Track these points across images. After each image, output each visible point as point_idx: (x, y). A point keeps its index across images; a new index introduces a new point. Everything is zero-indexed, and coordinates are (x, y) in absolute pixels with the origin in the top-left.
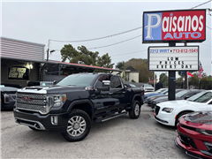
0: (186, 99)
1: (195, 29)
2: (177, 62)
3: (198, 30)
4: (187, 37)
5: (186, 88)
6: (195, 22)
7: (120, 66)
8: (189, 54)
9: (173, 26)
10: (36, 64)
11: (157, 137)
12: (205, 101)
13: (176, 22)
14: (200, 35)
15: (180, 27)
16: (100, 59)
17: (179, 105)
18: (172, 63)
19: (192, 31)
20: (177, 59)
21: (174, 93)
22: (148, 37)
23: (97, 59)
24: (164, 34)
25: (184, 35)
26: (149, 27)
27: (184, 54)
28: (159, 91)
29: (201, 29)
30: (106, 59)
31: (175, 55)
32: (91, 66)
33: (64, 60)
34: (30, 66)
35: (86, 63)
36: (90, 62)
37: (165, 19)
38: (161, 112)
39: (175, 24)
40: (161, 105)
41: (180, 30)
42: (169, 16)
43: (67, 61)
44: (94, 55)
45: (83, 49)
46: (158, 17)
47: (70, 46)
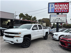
0: (62, 31)
1: (65, 9)
2: (59, 20)
3: (66, 9)
4: (63, 11)
5: (62, 28)
6: (65, 6)
7: (39, 21)
8: (63, 17)
9: (58, 8)
10: (12, 20)
11: (53, 43)
12: (68, 32)
13: (59, 6)
14: (67, 11)
15: (61, 8)
16: (32, 18)
17: (60, 34)
18: (58, 20)
19: (64, 9)
20: (59, 19)
21: (58, 30)
22: (50, 11)
23: (31, 18)
24: (55, 10)
25: (62, 11)
26: (50, 8)
27: (62, 17)
28: (53, 29)
29: (67, 9)
30: (35, 18)
31: (59, 17)
32: (30, 21)
33: (20, 19)
34: (9, 21)
35: (28, 20)
36: (29, 19)
37: (56, 5)
38: (54, 36)
39: (59, 7)
40: (54, 33)
41: (60, 9)
42: (57, 4)
43: (21, 19)
44: (31, 17)
45: (27, 15)
46: (53, 4)
47: (22, 14)
